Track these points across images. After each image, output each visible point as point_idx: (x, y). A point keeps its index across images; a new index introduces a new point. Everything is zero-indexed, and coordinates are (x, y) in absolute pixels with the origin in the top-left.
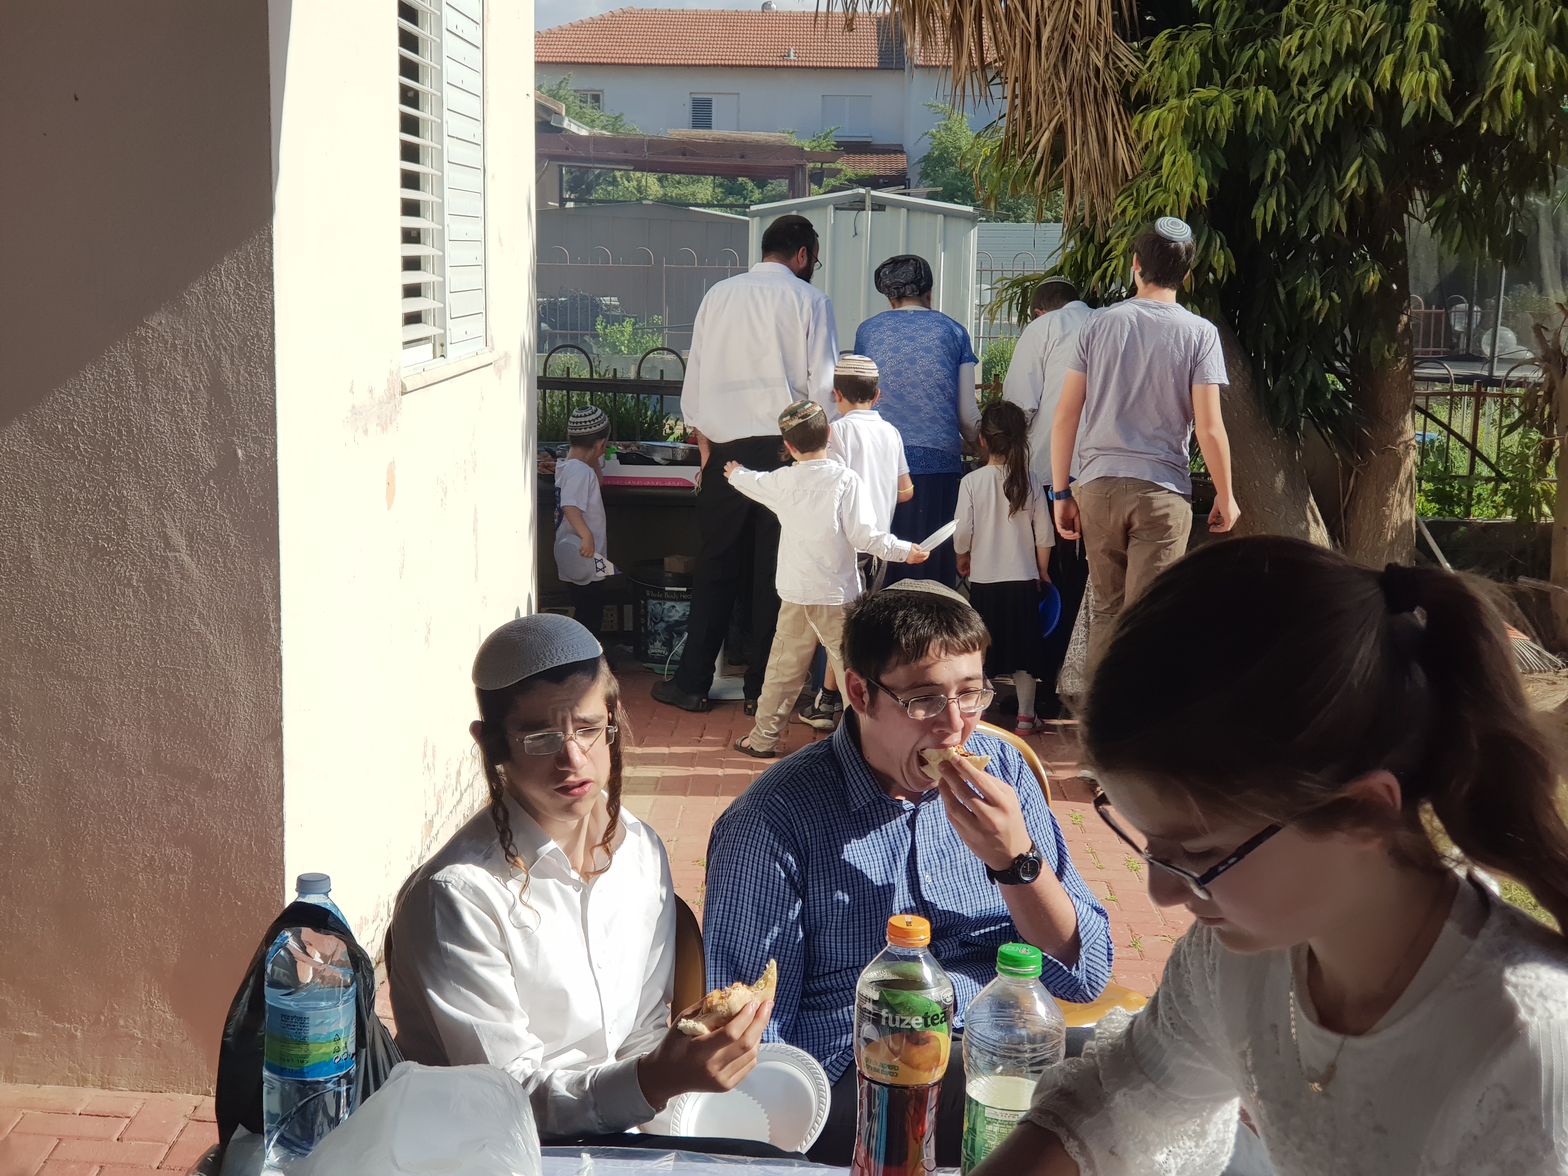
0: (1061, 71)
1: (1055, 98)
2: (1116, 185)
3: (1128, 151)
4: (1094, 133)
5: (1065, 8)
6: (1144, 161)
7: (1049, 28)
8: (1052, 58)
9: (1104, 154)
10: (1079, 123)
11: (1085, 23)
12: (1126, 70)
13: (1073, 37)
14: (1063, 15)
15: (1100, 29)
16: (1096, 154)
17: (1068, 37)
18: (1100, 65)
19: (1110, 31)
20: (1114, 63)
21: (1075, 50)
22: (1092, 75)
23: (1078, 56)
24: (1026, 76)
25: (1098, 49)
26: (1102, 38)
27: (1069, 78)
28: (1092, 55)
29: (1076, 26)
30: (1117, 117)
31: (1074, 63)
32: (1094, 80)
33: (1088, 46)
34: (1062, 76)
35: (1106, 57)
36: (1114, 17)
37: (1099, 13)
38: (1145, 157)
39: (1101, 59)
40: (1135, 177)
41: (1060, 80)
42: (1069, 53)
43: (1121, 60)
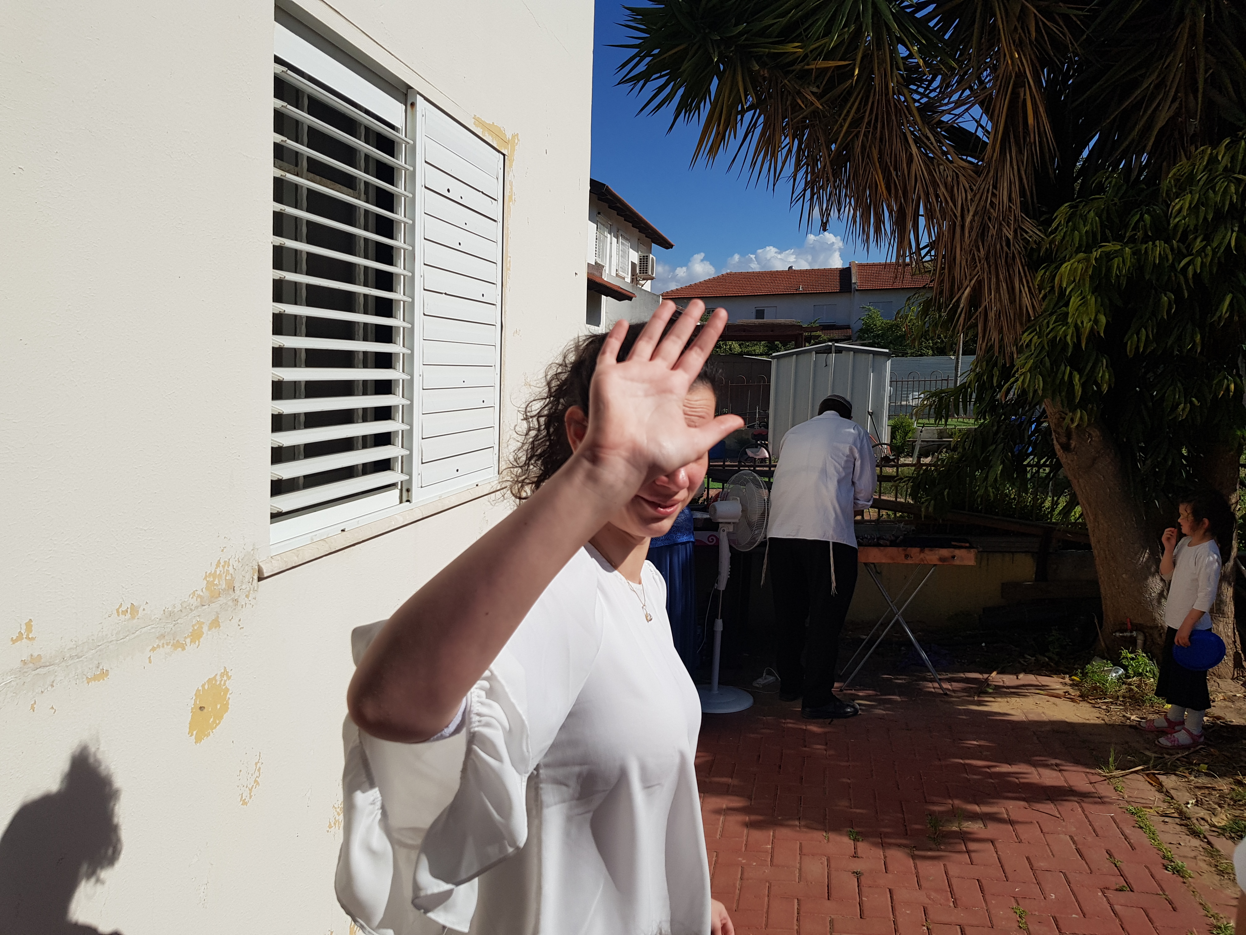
0: (980, 244)
1: (976, 262)
2: (1021, 324)
3: (1031, 299)
4: (1005, 287)
5: (984, 198)
6: (1043, 307)
7: (971, 213)
8: (974, 234)
9: (1012, 301)
10: (994, 280)
11: (999, 208)
12: (1031, 240)
13: (990, 219)
14: (982, 203)
15: (1010, 211)
16: (1006, 301)
17: (986, 218)
18: (1010, 237)
19: (1018, 212)
20: (1022, 235)
21: (991, 227)
22: (1004, 244)
23: (993, 231)
24: (953, 248)
25: (1009, 225)
26: (1012, 218)
27: (986, 248)
28: (1004, 230)
29: (992, 210)
30: (1022, 274)
31: (990, 238)
32: (1005, 248)
33: (1001, 224)
34: (981, 247)
35: (1015, 231)
36: (1021, 202)
37: (1010, 199)
38: (1044, 304)
39: (1011, 233)
40: (1035, 318)
41: (979, 251)
42: (986, 230)
43: (1027, 233)
